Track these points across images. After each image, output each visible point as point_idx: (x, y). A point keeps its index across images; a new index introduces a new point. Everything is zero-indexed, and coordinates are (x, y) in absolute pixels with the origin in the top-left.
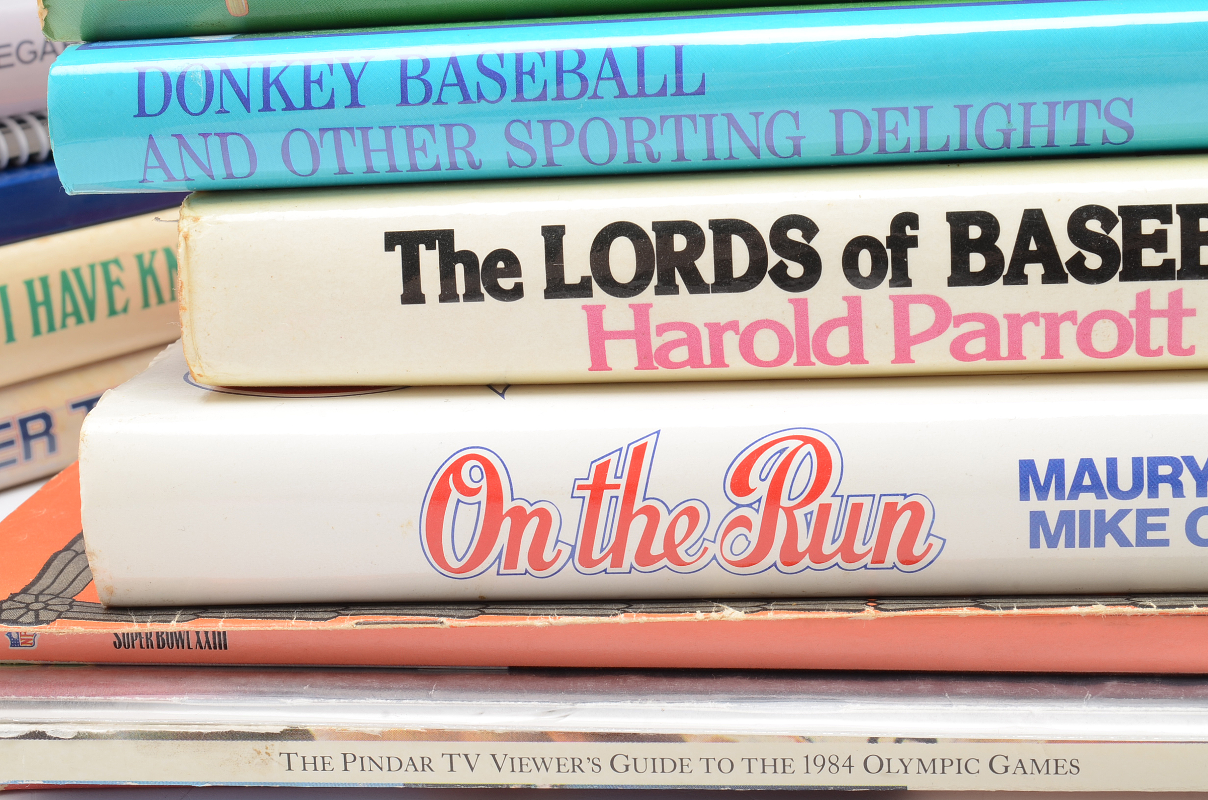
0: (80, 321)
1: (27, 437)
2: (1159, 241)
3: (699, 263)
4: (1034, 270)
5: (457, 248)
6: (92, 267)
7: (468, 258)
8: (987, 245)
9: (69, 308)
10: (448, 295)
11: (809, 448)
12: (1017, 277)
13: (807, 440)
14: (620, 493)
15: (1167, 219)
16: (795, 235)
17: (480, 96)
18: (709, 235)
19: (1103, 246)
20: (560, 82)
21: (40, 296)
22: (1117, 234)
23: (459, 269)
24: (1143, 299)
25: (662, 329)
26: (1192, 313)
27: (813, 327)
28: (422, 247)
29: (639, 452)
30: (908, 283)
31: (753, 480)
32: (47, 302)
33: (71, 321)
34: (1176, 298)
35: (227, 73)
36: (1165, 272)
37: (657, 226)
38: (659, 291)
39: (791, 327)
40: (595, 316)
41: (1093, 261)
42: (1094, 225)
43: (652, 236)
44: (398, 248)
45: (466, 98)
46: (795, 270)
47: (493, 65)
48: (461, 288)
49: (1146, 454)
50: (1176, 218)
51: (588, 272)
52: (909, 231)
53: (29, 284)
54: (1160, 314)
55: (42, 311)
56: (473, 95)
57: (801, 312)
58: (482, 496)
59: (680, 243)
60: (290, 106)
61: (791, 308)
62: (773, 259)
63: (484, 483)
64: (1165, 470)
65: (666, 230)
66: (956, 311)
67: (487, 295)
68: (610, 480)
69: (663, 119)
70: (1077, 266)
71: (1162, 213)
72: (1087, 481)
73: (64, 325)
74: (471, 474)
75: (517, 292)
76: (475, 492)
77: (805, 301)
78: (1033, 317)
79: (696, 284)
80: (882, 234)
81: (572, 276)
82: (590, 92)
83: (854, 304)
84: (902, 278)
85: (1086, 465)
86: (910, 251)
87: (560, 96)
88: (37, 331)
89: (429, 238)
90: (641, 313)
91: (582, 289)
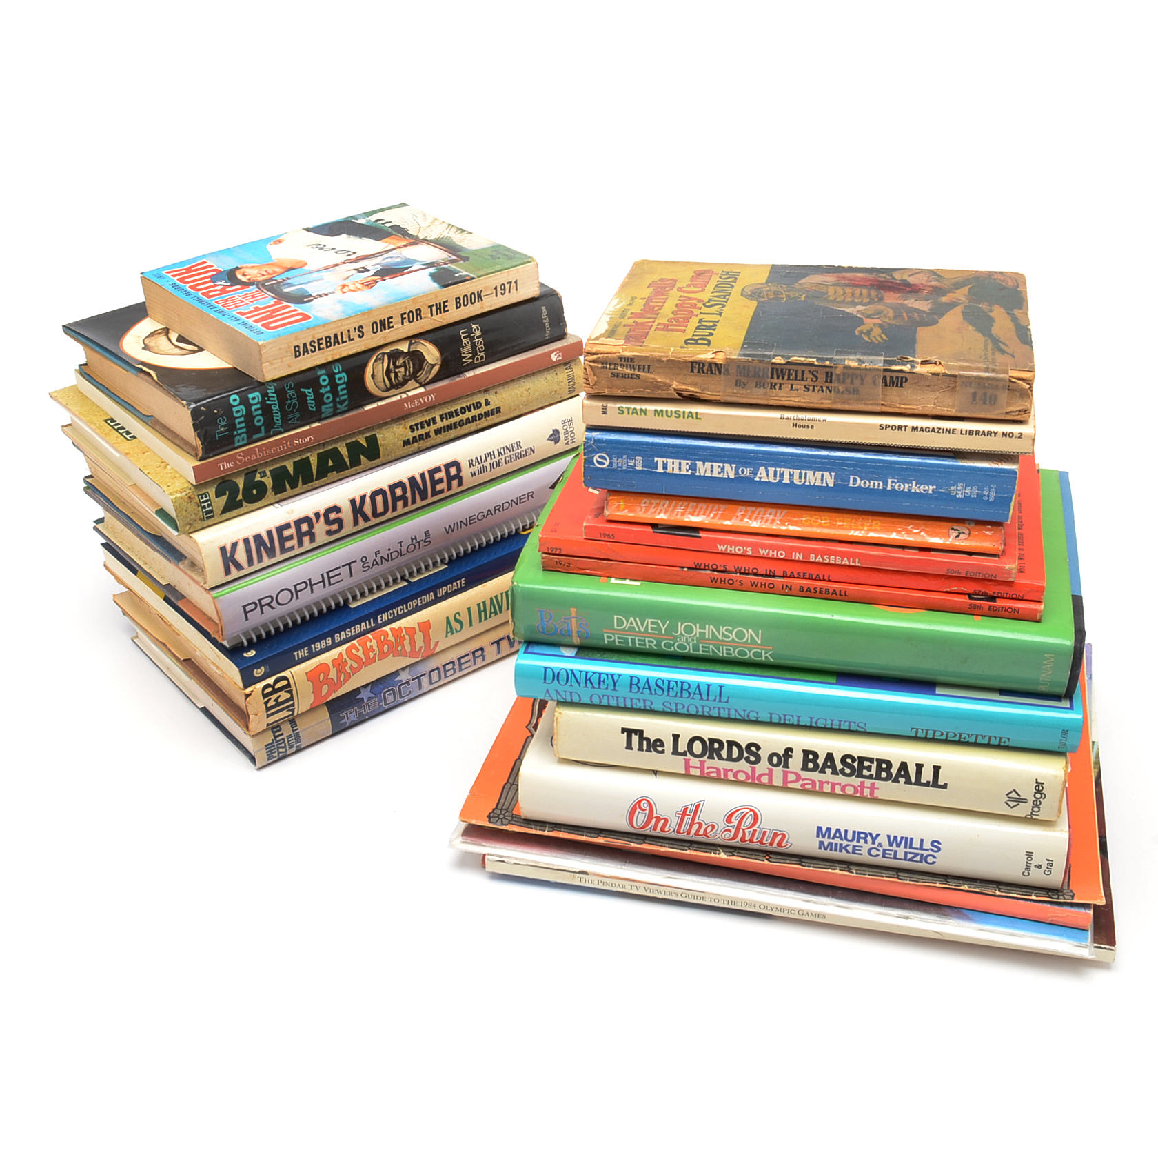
0: (496, 614)
1: (475, 658)
2: (869, 768)
3: (722, 752)
4: (829, 771)
5: (645, 736)
6: (502, 594)
7: (648, 740)
8: (815, 761)
9: (493, 611)
10: (641, 749)
11: (752, 813)
12: (823, 771)
13: (751, 810)
14: (691, 817)
15: (872, 762)
16: (753, 749)
17: (656, 693)
18: (726, 745)
19: (851, 767)
20: (682, 692)
21: (482, 609)
22: (856, 764)
23: (645, 743)
24: (862, 783)
25: (708, 768)
26: (878, 789)
27: (757, 775)
28: (633, 734)
29: (698, 806)
30: (788, 768)
31: (733, 820)
32: (485, 610)
33: (493, 615)
34: (873, 784)
35: (572, 671)
36: (870, 777)
37: (709, 739)
38: (708, 758)
39: (750, 774)
40: (687, 762)
41: (847, 771)
42: (849, 761)
43: (708, 742)
44: (626, 733)
45: (651, 693)
46: (752, 759)
47: (660, 683)
48: (645, 748)
49: (857, 830)
50: (875, 763)
51: (686, 749)
52: (790, 753)
53: (479, 605)
54: (867, 788)
55: (483, 613)
56: (653, 692)
57: (753, 770)
58: (647, 812)
59: (716, 745)
60: (593, 687)
61: (750, 769)
62: (746, 755)
63: (648, 808)
64: (862, 836)
65: (712, 741)
66: (802, 777)
67: (653, 752)
68: (688, 813)
69: (714, 708)
70: (842, 771)
71: (871, 760)
72: (838, 835)
73: (490, 617)
74: (644, 805)
75: (663, 752)
76: (645, 810)
77: (755, 768)
78: (828, 783)
79: (720, 758)
80: (781, 753)
81: (681, 750)
82: (691, 697)
83: (771, 771)
84: (786, 766)
85: (838, 831)
86: (790, 759)
87: (681, 697)
88: (480, 621)
89: (636, 731)
90: (702, 763)
91: (684, 754)
